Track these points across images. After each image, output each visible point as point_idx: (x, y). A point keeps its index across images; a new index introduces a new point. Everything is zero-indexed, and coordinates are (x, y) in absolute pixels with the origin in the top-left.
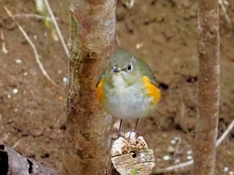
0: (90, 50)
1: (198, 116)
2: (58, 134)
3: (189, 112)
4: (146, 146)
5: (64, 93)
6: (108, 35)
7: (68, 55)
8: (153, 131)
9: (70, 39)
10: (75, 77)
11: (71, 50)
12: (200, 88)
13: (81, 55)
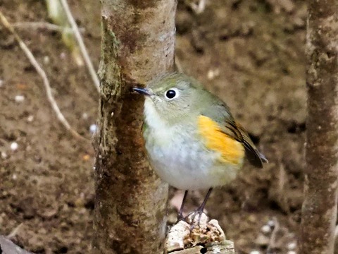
0: (134, 80)
1: (306, 187)
2: (82, 215)
3: (291, 181)
4: (223, 235)
5: (91, 150)
6: (164, 56)
7: (99, 89)
8: (234, 211)
9: (102, 63)
10: (109, 124)
11: (103, 81)
12: (309, 142)
13: (120, 89)
